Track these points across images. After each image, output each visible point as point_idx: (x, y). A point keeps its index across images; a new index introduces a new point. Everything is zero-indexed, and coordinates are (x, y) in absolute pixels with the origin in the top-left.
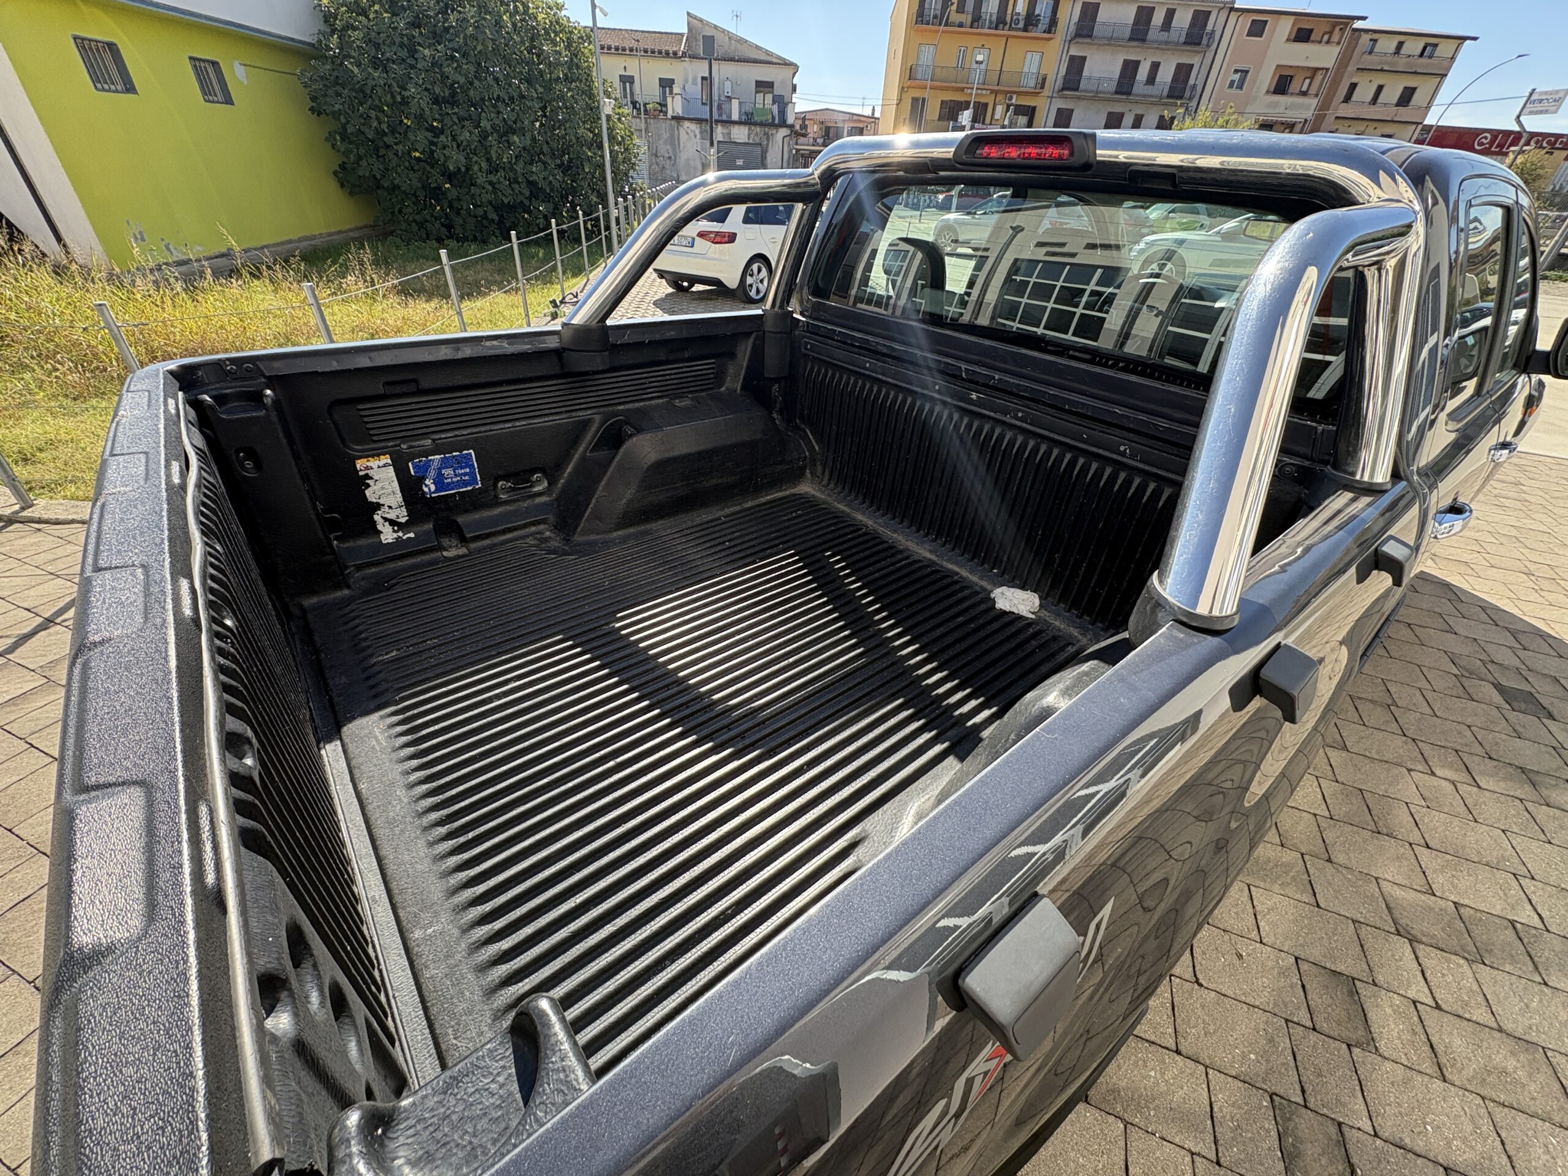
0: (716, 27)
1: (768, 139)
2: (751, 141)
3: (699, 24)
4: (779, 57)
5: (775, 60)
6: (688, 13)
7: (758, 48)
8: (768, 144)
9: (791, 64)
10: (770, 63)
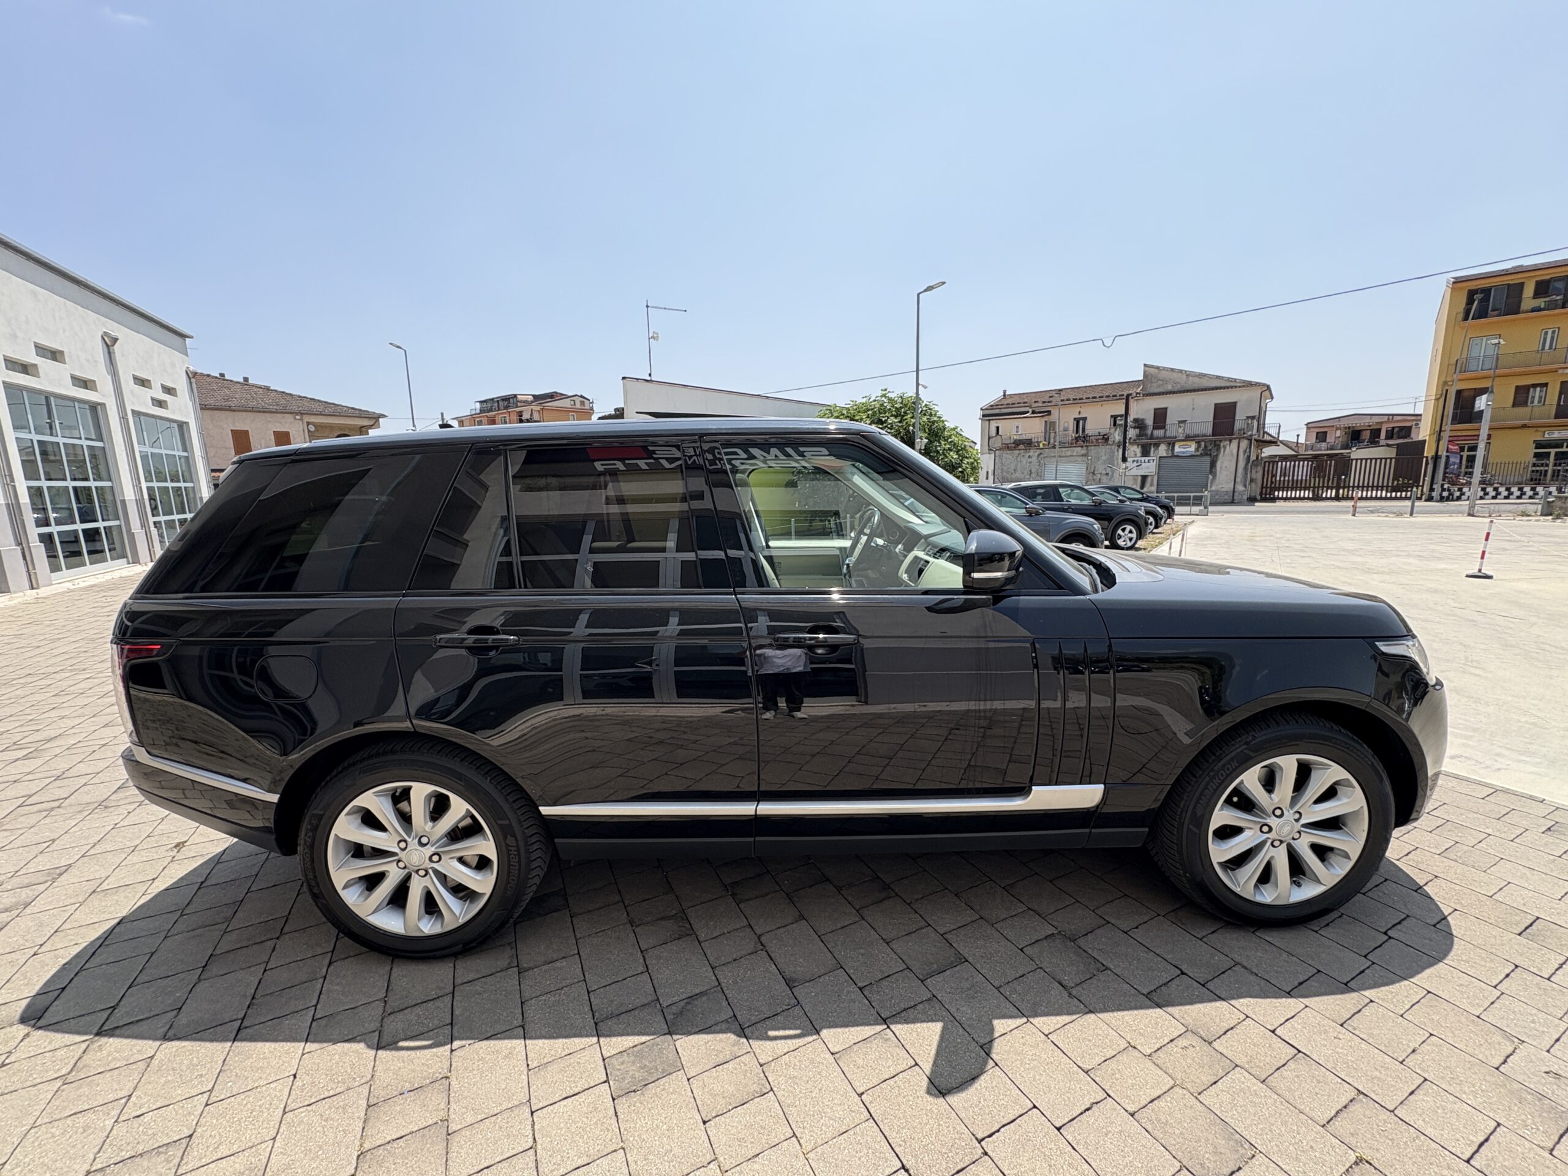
1: (1218, 449)
2: (1198, 453)
5: (1238, 385)
6: (1145, 365)
7: (1218, 377)
8: (1217, 456)
9: (1260, 384)
10: (1232, 387)
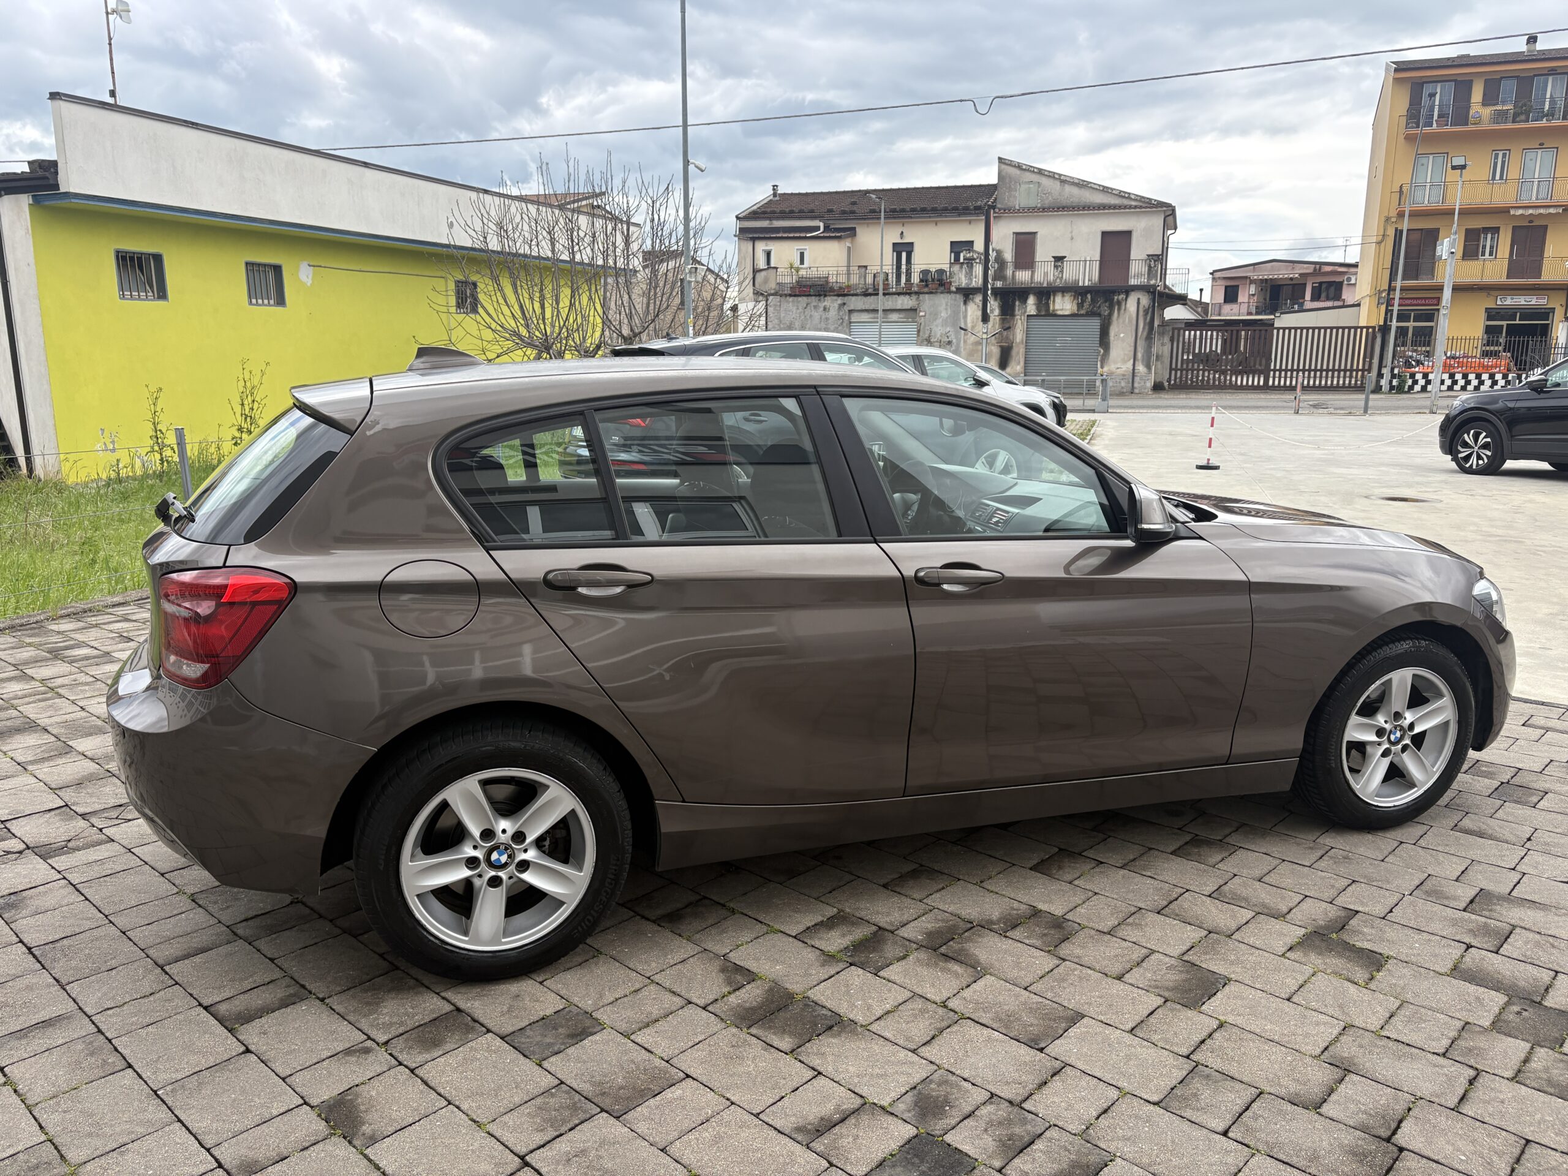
0: (1040, 172)
1: (1111, 308)
2: (1082, 312)
3: (1017, 172)
4: (1142, 199)
5: (1134, 203)
6: (1000, 158)
7: (1106, 190)
8: (1110, 315)
9: (1161, 204)
10: (1125, 207)
